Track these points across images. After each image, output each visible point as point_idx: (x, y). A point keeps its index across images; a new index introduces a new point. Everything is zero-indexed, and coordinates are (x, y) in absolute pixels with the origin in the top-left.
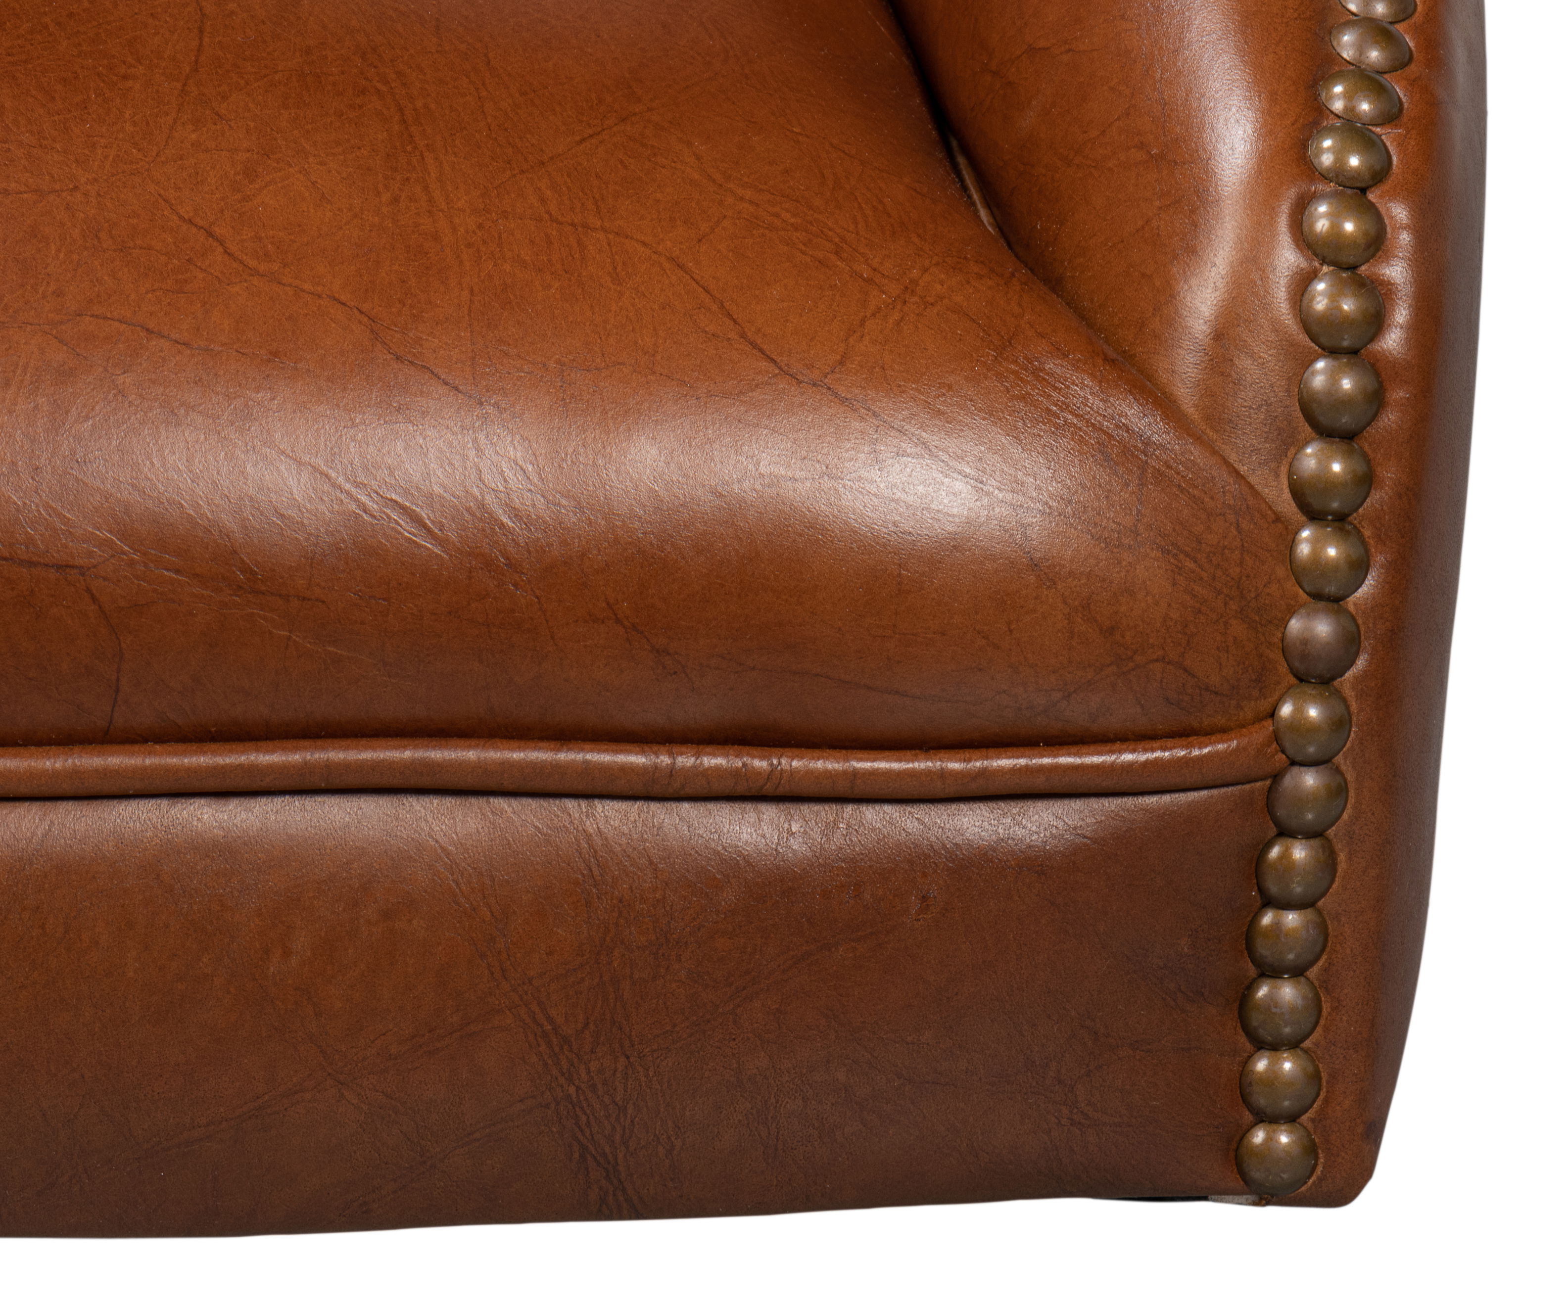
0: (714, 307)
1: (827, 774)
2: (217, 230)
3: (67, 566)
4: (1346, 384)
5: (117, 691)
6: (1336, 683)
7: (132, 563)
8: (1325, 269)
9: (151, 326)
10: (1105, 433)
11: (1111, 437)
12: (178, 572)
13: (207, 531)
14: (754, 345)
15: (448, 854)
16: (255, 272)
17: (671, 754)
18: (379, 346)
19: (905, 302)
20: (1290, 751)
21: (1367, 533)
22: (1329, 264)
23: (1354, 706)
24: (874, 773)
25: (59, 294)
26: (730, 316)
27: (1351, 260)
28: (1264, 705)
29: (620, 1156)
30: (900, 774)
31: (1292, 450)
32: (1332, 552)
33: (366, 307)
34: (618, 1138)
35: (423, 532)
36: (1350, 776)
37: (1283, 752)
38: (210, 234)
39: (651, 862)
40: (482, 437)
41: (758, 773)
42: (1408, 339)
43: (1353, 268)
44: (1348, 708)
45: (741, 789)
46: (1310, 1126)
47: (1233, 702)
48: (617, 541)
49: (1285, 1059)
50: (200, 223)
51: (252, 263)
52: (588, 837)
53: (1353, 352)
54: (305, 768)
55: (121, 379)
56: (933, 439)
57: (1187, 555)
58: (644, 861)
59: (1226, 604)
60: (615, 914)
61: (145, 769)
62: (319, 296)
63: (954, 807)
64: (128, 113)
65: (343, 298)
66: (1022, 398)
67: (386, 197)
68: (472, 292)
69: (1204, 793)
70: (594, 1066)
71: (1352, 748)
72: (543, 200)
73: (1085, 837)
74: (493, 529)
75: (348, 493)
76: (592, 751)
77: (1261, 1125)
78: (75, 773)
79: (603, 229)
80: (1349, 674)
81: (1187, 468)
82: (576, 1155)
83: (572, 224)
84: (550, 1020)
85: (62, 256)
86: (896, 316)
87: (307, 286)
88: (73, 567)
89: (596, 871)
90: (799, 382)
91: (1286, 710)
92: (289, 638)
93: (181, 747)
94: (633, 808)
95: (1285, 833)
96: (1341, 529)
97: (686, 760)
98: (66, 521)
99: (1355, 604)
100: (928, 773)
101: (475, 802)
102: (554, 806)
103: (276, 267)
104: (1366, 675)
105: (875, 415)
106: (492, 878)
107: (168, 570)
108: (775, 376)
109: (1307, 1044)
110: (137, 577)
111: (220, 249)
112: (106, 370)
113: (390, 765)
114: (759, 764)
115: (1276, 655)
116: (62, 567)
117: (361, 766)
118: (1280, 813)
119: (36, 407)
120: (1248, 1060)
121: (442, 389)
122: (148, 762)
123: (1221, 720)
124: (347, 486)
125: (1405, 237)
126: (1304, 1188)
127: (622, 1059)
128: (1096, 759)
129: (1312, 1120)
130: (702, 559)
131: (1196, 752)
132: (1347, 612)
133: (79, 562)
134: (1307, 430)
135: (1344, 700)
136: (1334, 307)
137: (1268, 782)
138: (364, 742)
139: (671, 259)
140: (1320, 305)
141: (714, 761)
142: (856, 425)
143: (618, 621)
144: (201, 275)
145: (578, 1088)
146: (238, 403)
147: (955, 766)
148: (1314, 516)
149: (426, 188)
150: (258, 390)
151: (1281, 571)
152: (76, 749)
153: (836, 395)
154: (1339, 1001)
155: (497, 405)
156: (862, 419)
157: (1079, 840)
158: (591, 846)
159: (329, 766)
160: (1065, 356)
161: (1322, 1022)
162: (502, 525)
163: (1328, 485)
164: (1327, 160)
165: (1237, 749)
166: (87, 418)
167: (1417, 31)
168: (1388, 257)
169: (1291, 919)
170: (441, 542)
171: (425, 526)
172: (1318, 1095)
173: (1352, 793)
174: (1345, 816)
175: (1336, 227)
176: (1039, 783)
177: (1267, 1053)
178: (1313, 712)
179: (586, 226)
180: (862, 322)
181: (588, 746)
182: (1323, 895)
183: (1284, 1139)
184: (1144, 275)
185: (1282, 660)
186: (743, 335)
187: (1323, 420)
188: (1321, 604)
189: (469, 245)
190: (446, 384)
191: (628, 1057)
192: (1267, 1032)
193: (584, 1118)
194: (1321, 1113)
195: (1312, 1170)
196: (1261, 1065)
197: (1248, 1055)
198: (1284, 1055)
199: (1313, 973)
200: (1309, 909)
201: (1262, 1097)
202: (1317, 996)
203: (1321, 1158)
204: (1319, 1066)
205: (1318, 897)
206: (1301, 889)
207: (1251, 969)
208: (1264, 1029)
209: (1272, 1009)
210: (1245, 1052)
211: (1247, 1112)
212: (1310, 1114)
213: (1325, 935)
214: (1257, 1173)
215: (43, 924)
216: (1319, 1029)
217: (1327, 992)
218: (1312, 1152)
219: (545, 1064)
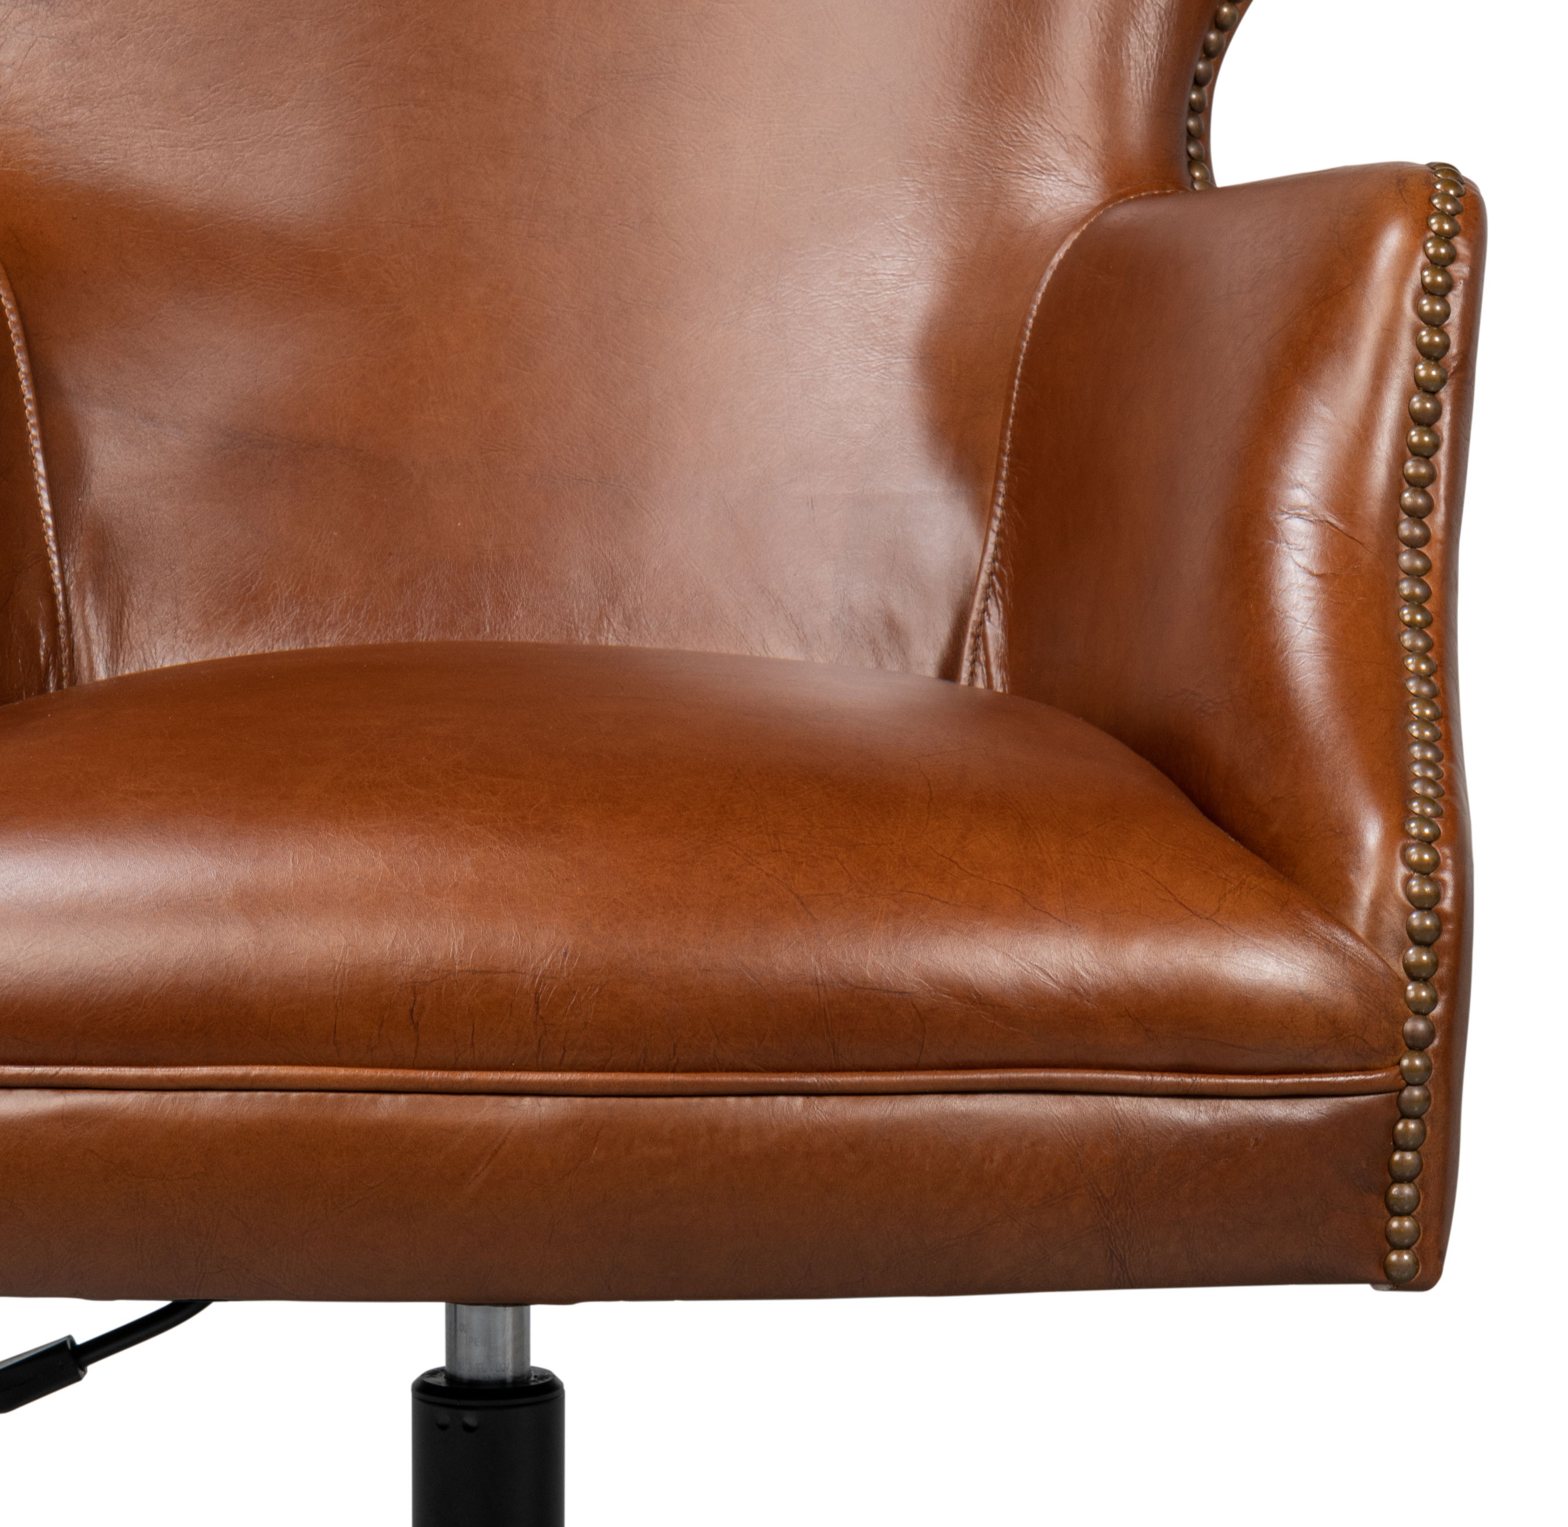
0: (1163, 889)
1: (1217, 1085)
2: (954, 859)
3: (903, 992)
4: (1428, 922)
5: (922, 1047)
6: (1426, 1050)
7: (930, 991)
8: (1416, 874)
9: (932, 896)
10: (1328, 940)
11: (1330, 942)
12: (948, 995)
13: (960, 978)
14: (1181, 904)
15: (1058, 1118)
16: (972, 875)
17: (1152, 1076)
18: (1026, 904)
19: (1241, 888)
20: (1407, 1079)
21: (1436, 986)
22: (1418, 872)
23: (1433, 1061)
24: (1236, 1084)
25: (892, 883)
26: (1169, 892)
27: (1426, 871)
28: (1396, 1059)
29: (1127, 1257)
30: (1246, 1085)
31: (1404, 951)
32: (1424, 994)
33: (1020, 889)
34: (1126, 1247)
35: (1049, 979)
36: (1432, 1092)
37: (1404, 1079)
38: (951, 860)
39: (1143, 1122)
40: (1072, 940)
41: (1187, 1084)
42: (1452, 903)
43: (1428, 874)
44: (1430, 1061)
45: (1180, 1091)
46: (1415, 1251)
47: (1383, 1056)
48: (1129, 982)
49: (1406, 1221)
50: (947, 856)
51: (970, 871)
52: (1117, 1112)
53: (1429, 909)
54: (1000, 1081)
55: (921, 917)
56: (1258, 941)
57: (1364, 992)
58: (1140, 1122)
59: (1380, 1013)
60: (1128, 1145)
61: (934, 1080)
62: (1000, 884)
63: (1267, 1101)
64: (908, 815)
65: (1010, 885)
66: (1293, 925)
67: (1021, 847)
68: (1062, 883)
69: (1371, 1097)
70: (1118, 1212)
71: (1433, 1079)
72: (1086, 848)
73: (1322, 1114)
74: (1078, 978)
75: (1018, 962)
76: (1118, 1073)
77: (1394, 1251)
78: (905, 1083)
79: (1113, 859)
80: (1431, 1047)
81: (1361, 955)
82: (1109, 1255)
83: (1100, 857)
84: (1101, 1192)
85: (891, 868)
86: (1238, 893)
87: (994, 880)
88: (906, 993)
89: (1120, 1126)
90: (1201, 918)
91: (1405, 1062)
92: (994, 1024)
93: (948, 1072)
94: (1135, 1100)
95: (1405, 1116)
96: (1426, 984)
97: (1157, 1078)
98: (902, 974)
99: (1432, 1017)
100: (1258, 1084)
101: (1069, 1098)
102: (1102, 1098)
103: (980, 873)
104: (1439, 1047)
105: (1234, 931)
106: (1077, 1129)
107: (945, 994)
108: (1191, 916)
109: (1414, 1213)
110: (932, 997)
111: (956, 866)
112: (915, 913)
113: (1035, 1080)
114: (1189, 1080)
115: (1400, 1037)
116: (901, 993)
117: (1022, 1080)
118: (1403, 1106)
119: (888, 928)
120: (1388, 1222)
121: (1054, 921)
122: (935, 1077)
123: (1378, 1064)
124: (1017, 960)
125: (1449, 862)
126: (1413, 1280)
127: (1130, 1210)
128: (1328, 1079)
129: (1417, 1248)
130: (1164, 990)
131: (1369, 1077)
132: (1429, 1019)
133: (907, 990)
134: (1409, 942)
135: (1429, 1058)
136: (1422, 889)
137: (1398, 1093)
138: (1024, 1070)
139: (1143, 871)
140: (1415, 889)
141: (1169, 1078)
142: (1225, 935)
143: (1130, 1016)
144: (950, 876)
145: (1111, 1223)
146: (971, 925)
147: (1269, 1081)
148: (1414, 978)
149: (1038, 843)
150: (978, 921)
151: (1402, 1001)
152: (905, 1073)
153: (1217, 923)
154: (1428, 1194)
155: (1077, 927)
156: (1228, 933)
157: (1320, 1115)
158: (1118, 1115)
159: (1011, 1080)
160: (1310, 910)
161: (1421, 1203)
162: (1082, 976)
163: (1420, 965)
164: (1415, 831)
165: (1385, 1077)
166: (909, 932)
167: (1446, 783)
168: (1443, 869)
169: (1409, 1156)
170: (1057, 983)
171: (1050, 976)
172: (1419, 1237)
173: (1433, 1099)
174: (1430, 1109)
175: (1421, 858)
176: (1304, 1090)
177: (1397, 1218)
178: (1418, 1062)
179: (1105, 858)
180: (1225, 895)
181: (1116, 1072)
182: (1421, 1145)
183: (1406, 1257)
184: (1337, 881)
185: (1403, 1039)
186: (1176, 900)
187: (1417, 938)
188: (1418, 1016)
189: (1059, 865)
190: (1055, 918)
191: (1132, 1209)
192: (1397, 1208)
193: (1113, 1237)
194: (1421, 1245)
195: (1416, 1274)
196: (1395, 1224)
197: (1389, 1220)
198: (1405, 1219)
199: (1417, 1181)
200: (1415, 1152)
201: (1396, 1239)
202: (1418, 1191)
203: (1421, 1267)
204: (1420, 1224)
205: (1419, 1147)
206: (1411, 1143)
207: (1390, 1180)
208: (1395, 1207)
209: (1399, 1198)
210: (1388, 1218)
211: (1388, 1247)
212: (1416, 1245)
213: (1421, 1165)
214: (1394, 1274)
215: (891, 1148)
216: (1420, 1207)
217: (1423, 1189)
218: (1416, 1263)
219: (1098, 1212)
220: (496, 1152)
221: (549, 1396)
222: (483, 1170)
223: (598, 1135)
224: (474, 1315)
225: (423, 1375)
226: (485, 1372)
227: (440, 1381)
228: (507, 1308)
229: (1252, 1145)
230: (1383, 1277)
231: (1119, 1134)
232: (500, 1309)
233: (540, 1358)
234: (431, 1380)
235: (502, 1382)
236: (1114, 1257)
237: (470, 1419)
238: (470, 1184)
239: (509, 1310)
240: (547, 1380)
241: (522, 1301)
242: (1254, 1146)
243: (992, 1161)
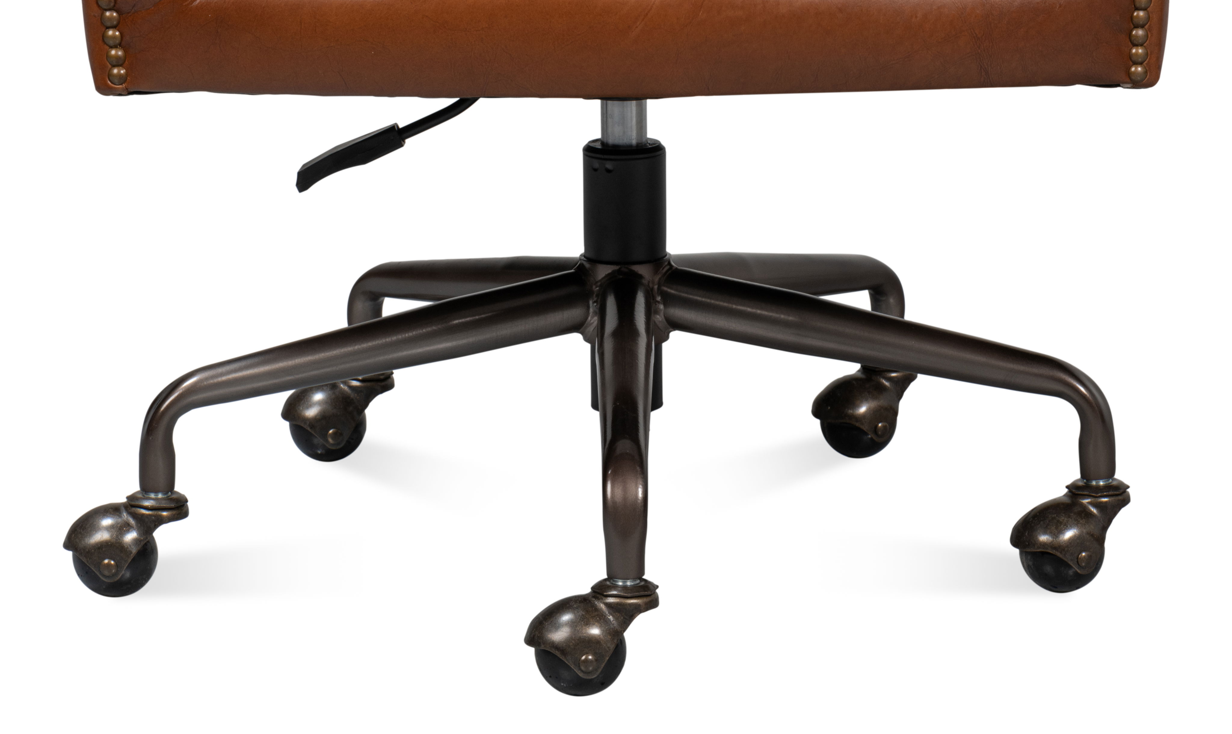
29: (989, 69)
34: (989, 64)
46: (1146, 65)
70: (985, 44)
77: (1134, 65)
82: (979, 68)
84: (975, 33)
109: (1145, 45)
126: (1144, 81)
129: (1146, 64)
145: (981, 51)
161: (1149, 39)
169: (1141, 13)
172: (1147, 58)
177: (1135, 47)
182: (1149, 6)
183: (1140, 69)
191: (992, 43)
192: (1135, 42)
193: (982, 59)
194: (1148, 62)
195: (1146, 78)
196: (1134, 51)
197: (1131, 48)
198: (1139, 48)
199: (1146, 27)
200: (1146, 11)
201: (1134, 58)
202: (1147, 32)
203: (1148, 74)
204: (1148, 50)
205: (1148, 8)
206: (1143, 6)
207: (1132, 27)
208: (1135, 41)
209: (1136, 36)
210: (1130, 48)
211: (1131, 63)
212: (1146, 62)
213: (1149, 17)
214: (1133, 78)
215: (862, 10)
216: (1148, 41)
217: (1150, 32)
218: (1146, 72)
219: (974, 45)
220: (647, 14)
221: (658, 153)
222: (640, 24)
223: (702, 5)
224: (614, 106)
225: (590, 142)
226: (623, 140)
227: (598, 146)
228: (633, 102)
229: (1057, 7)
230: (1129, 81)
231: (986, 2)
232: (629, 102)
233: (653, 132)
234: (592, 145)
235: (631, 146)
236: (982, 69)
237: (609, 165)
238: (633, 32)
239: (634, 103)
240: (656, 145)
241: (641, 97)
242: (1059, 8)
243: (916, 17)
